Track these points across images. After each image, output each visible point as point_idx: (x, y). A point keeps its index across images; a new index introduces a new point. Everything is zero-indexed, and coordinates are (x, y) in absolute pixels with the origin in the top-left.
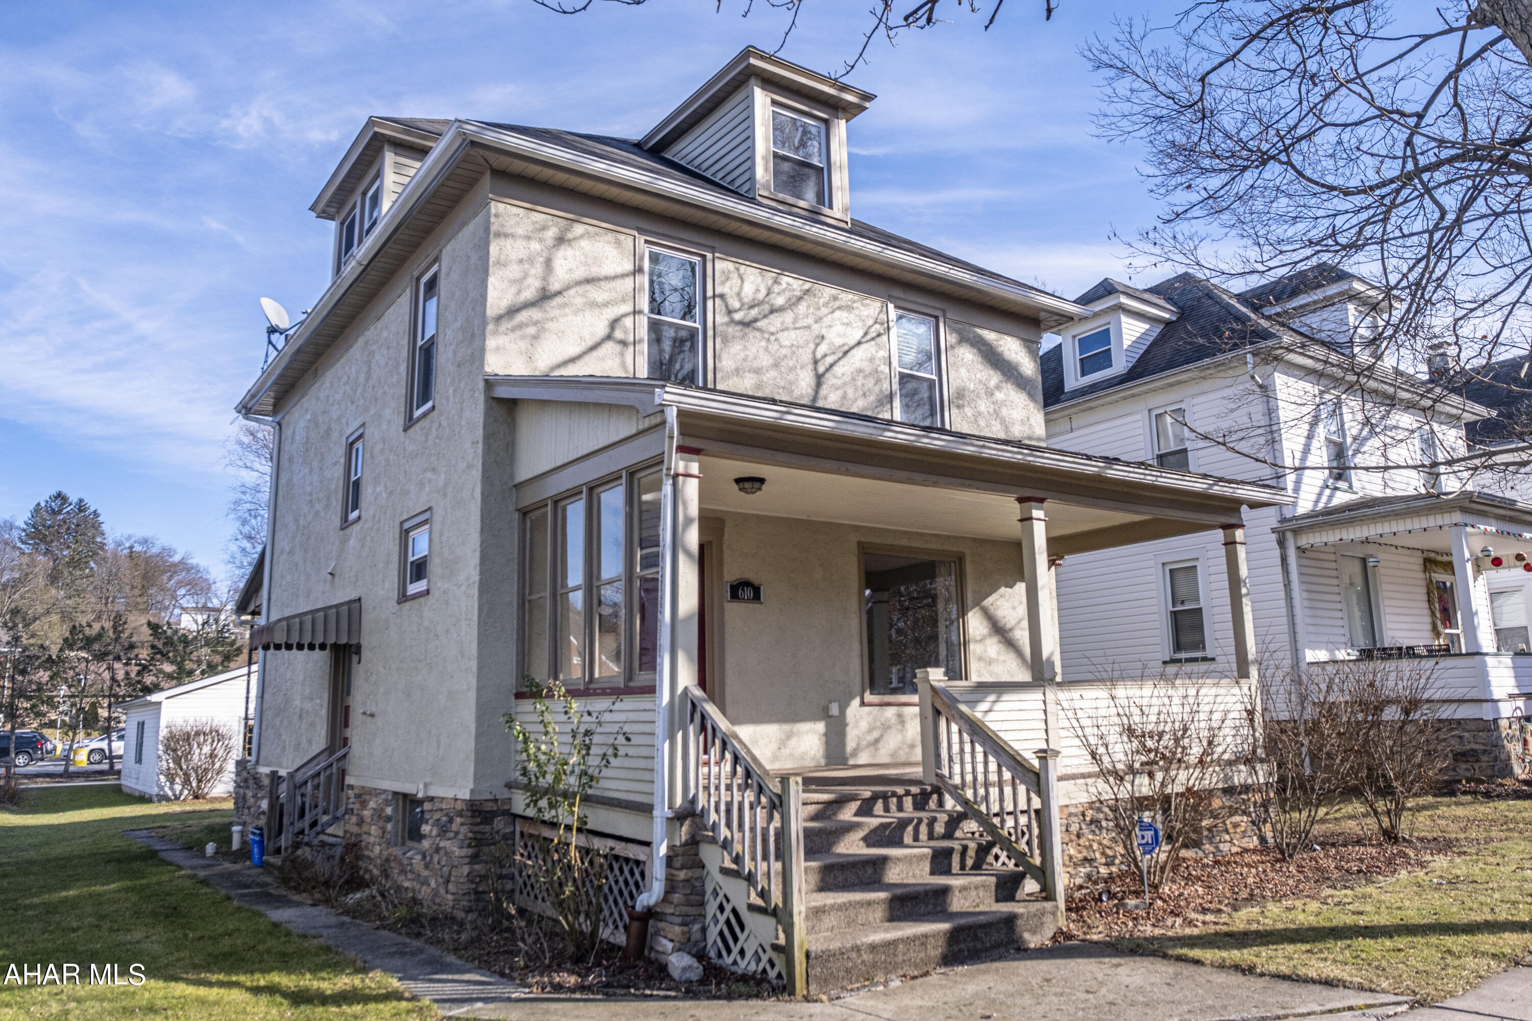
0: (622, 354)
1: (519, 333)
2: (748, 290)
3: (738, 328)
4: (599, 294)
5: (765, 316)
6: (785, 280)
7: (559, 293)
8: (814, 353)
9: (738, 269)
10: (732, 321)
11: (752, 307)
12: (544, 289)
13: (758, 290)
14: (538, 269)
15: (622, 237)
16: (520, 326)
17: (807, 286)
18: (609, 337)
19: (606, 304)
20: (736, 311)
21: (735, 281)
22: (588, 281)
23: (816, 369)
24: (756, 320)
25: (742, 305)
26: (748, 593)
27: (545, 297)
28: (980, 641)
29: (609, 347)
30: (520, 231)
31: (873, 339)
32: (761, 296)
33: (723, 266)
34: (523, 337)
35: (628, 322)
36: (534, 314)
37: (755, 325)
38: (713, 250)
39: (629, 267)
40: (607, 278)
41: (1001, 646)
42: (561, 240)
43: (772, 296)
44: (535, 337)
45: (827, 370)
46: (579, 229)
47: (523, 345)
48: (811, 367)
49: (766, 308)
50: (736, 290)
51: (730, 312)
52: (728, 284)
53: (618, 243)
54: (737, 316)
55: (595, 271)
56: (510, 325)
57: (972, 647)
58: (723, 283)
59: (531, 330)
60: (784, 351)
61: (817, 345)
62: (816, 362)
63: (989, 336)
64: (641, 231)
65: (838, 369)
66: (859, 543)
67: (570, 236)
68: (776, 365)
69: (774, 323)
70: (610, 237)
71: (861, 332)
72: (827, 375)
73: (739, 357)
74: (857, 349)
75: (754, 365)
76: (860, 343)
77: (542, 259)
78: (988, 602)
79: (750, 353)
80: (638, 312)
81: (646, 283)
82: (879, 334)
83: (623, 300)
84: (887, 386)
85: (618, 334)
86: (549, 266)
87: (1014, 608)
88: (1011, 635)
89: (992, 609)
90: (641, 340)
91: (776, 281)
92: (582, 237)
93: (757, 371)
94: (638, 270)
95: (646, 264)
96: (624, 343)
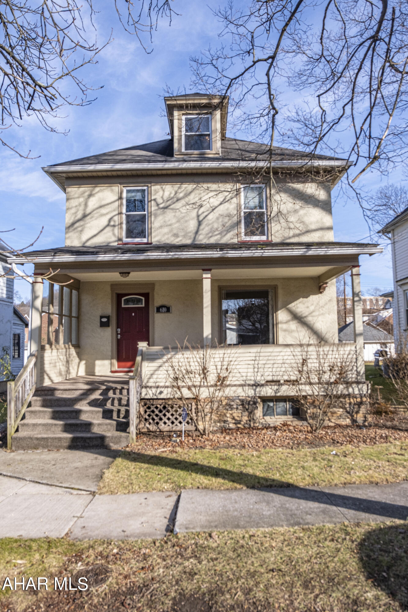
0: (113, 230)
1: (75, 231)
2: (167, 194)
3: (162, 210)
4: (103, 211)
5: (174, 203)
6: (184, 186)
7: (90, 214)
8: (198, 212)
9: (162, 188)
10: (159, 208)
11: (168, 201)
12: (84, 213)
13: (171, 193)
14: (82, 208)
15: (113, 188)
16: (76, 228)
17: (195, 186)
18: (108, 225)
19: (107, 214)
20: (161, 204)
21: (161, 193)
22: (101, 207)
23: (198, 219)
24: (170, 205)
25: (164, 201)
26: (164, 309)
27: (85, 216)
28: (286, 323)
29: (108, 229)
30: (76, 196)
31: (228, 200)
32: (172, 195)
33: (155, 188)
34: (77, 232)
35: (116, 218)
36: (81, 223)
37: (170, 207)
38: (151, 183)
39: (116, 198)
40: (108, 204)
41: (299, 324)
42: (90, 195)
43: (178, 194)
44: (81, 231)
45: (204, 218)
46: (97, 189)
47: (77, 234)
48: (196, 218)
49: (175, 199)
50: (161, 195)
51: (158, 205)
52: (158, 194)
53: (112, 191)
54: (161, 206)
55: (104, 203)
56: (73, 229)
57: (280, 326)
58: (155, 194)
59: (80, 229)
60: (183, 215)
61: (199, 209)
62: (198, 216)
64: (121, 184)
65: (210, 217)
66: (218, 286)
67: (94, 192)
68: (178, 221)
69: (178, 205)
70: (109, 188)
71: (222, 199)
72: (204, 220)
73: (162, 221)
74: (219, 207)
75: (169, 223)
76: (221, 204)
77: (83, 203)
78: (292, 306)
79: (167, 219)
80: (121, 213)
81: (124, 202)
82: (232, 198)
83: (114, 210)
84: (235, 219)
85: (112, 223)
86: (86, 205)
87: (308, 307)
88: (305, 319)
89: (294, 309)
90: (121, 223)
91: (179, 188)
92: (98, 192)
93: (170, 225)
94: (121, 198)
95: (124, 195)
96: (114, 226)
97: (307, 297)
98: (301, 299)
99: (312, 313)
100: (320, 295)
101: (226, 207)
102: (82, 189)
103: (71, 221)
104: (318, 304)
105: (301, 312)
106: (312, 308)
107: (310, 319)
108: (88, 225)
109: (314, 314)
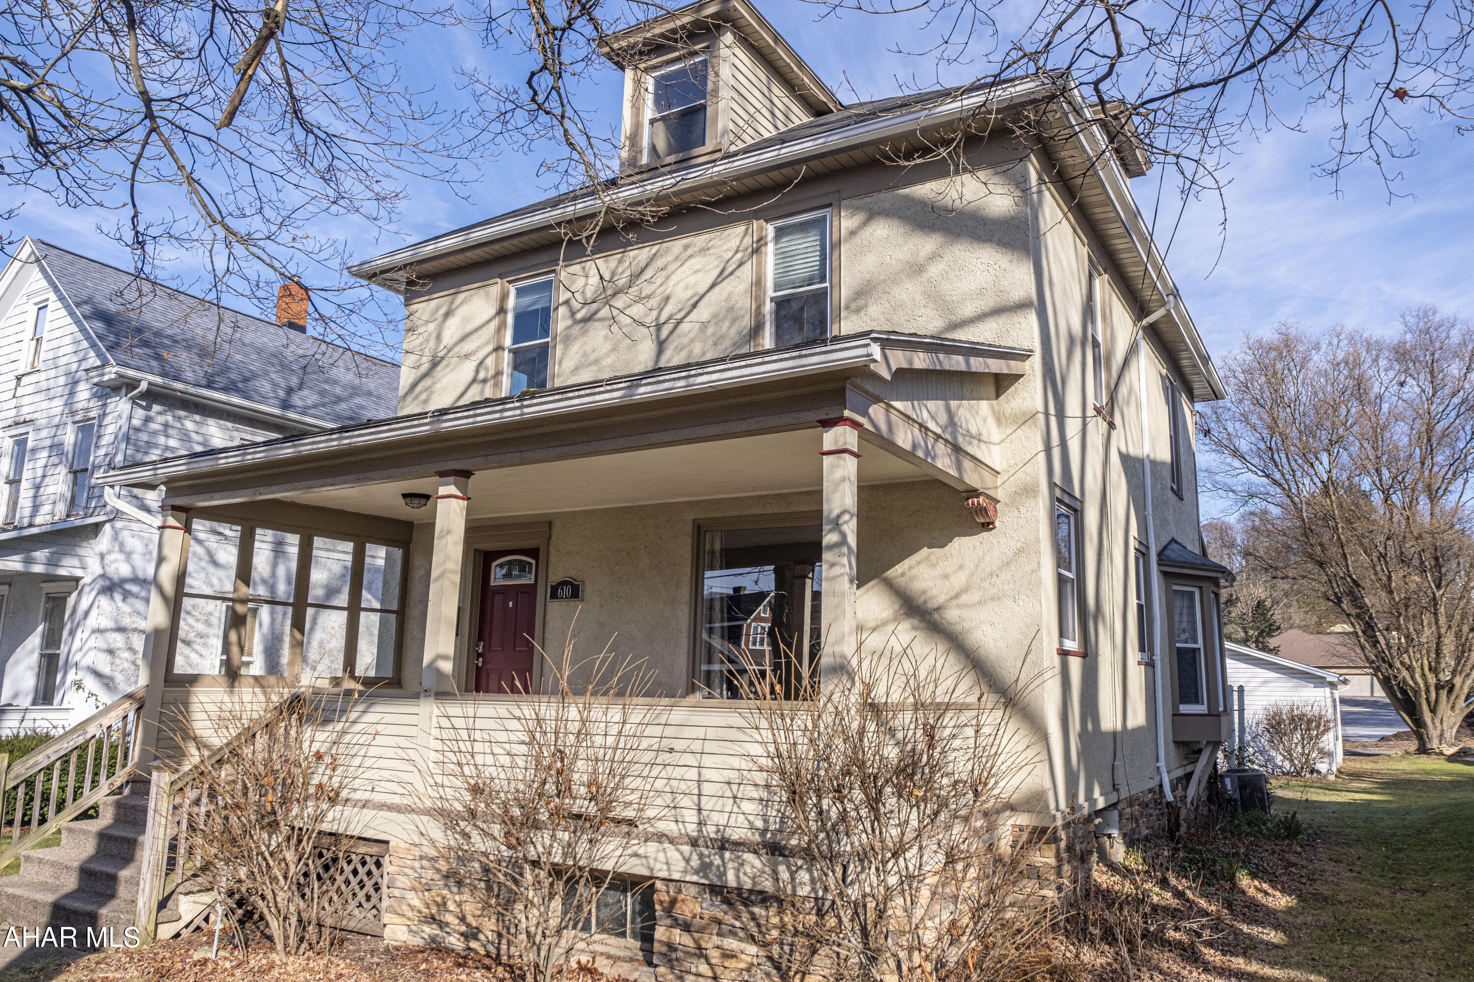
0: (483, 389)
1: (415, 402)
3: (580, 327)
4: (467, 347)
5: (607, 303)
6: (631, 254)
7: (443, 358)
8: (659, 317)
9: (583, 268)
10: (576, 322)
11: (594, 300)
12: (435, 358)
13: (602, 279)
14: (432, 344)
15: (489, 289)
16: (417, 397)
18: (474, 380)
19: (474, 353)
20: (580, 310)
22: (464, 339)
23: (659, 336)
24: (597, 311)
25: (586, 302)
26: (567, 590)
27: (435, 364)
30: (424, 320)
31: (732, 273)
33: (568, 272)
34: (418, 404)
35: (490, 362)
36: (427, 382)
37: (596, 317)
38: (560, 261)
39: (492, 311)
40: (476, 330)
42: (448, 315)
43: (616, 277)
45: (672, 331)
46: (461, 297)
48: (654, 335)
50: (581, 288)
51: (572, 314)
53: (486, 296)
54: (579, 316)
55: (470, 327)
58: (569, 288)
61: (661, 310)
62: (659, 327)
63: (926, 190)
64: (501, 276)
65: (687, 324)
66: (694, 521)
67: (454, 306)
70: (481, 291)
71: (716, 272)
72: (671, 338)
73: (578, 356)
74: (708, 295)
75: (593, 357)
76: (714, 285)
77: (434, 335)
78: (895, 572)
79: (588, 348)
80: (499, 348)
81: (510, 318)
82: (741, 265)
83: (487, 344)
84: (746, 322)
85: (481, 375)
86: (439, 337)
87: (946, 577)
88: (936, 616)
89: (901, 582)
90: (498, 374)
91: (620, 261)
92: (462, 303)
93: (597, 361)
94: (502, 311)
95: (511, 302)
96: (485, 381)
97: (942, 546)
98: (925, 551)
99: (957, 596)
100: (985, 535)
101: (725, 294)
102: (433, 303)
103: (411, 380)
104: (977, 566)
105: (924, 592)
106: (959, 580)
107: (952, 615)
108: (438, 386)
109: (964, 598)
